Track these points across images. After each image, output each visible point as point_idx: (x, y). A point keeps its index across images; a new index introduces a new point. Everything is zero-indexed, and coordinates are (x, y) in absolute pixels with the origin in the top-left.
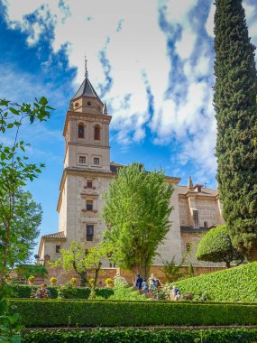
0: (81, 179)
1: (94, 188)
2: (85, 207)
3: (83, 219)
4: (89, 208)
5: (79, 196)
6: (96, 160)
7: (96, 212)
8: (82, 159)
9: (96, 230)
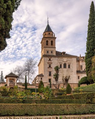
0: (47, 58)
1: (51, 61)
2: (49, 67)
3: (48, 70)
4: (50, 67)
5: (47, 63)
6: (52, 52)
7: (52, 68)
8: (48, 52)
9: (52, 73)
